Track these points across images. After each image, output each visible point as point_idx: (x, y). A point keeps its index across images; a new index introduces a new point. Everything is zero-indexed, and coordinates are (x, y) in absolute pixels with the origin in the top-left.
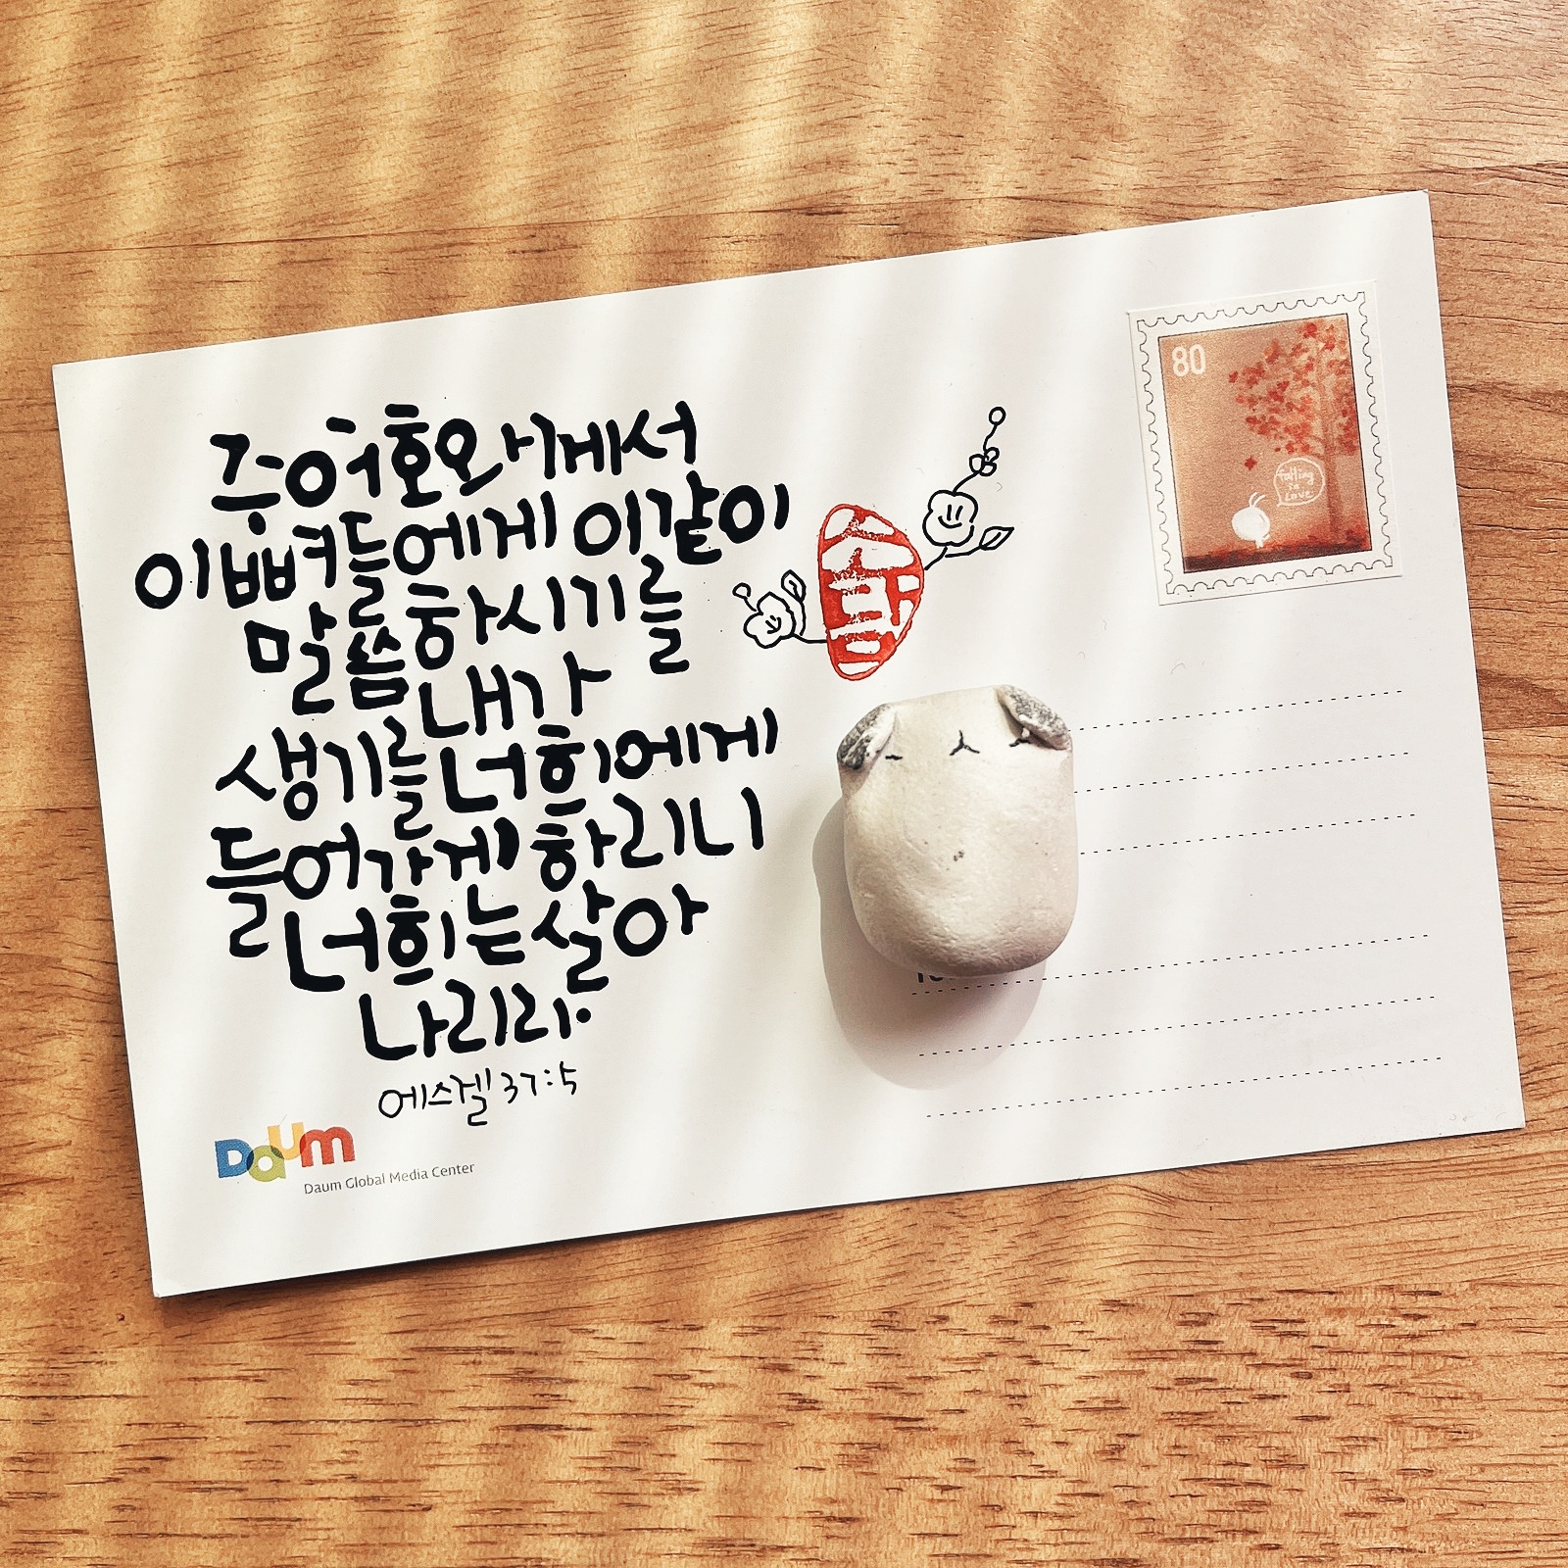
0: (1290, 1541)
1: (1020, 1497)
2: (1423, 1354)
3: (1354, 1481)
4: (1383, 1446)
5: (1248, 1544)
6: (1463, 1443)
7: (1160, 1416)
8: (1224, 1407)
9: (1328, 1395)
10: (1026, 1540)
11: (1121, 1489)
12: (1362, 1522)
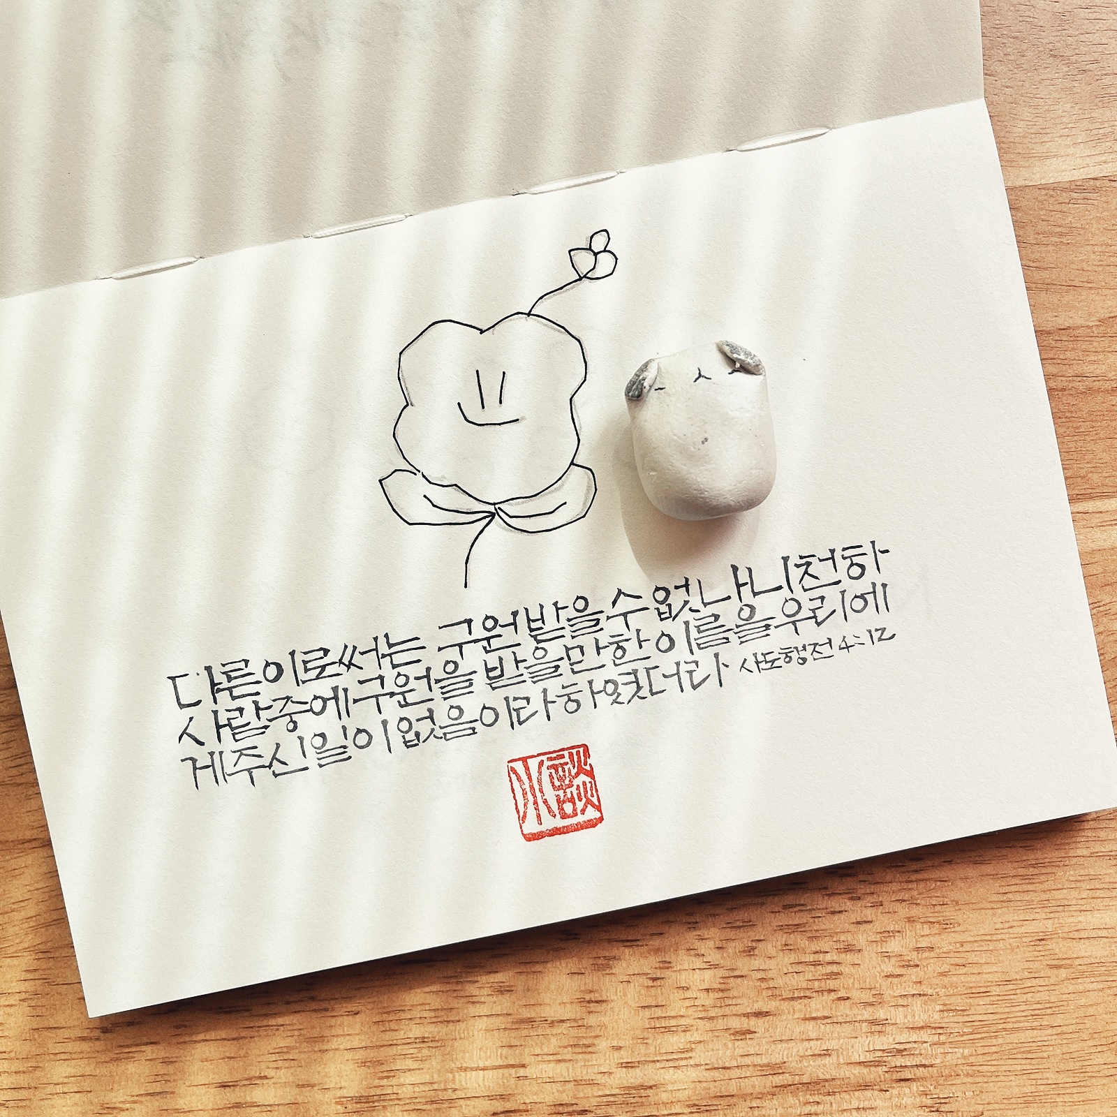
0: (855, 994)
1: (698, 981)
2: (922, 880)
3: (889, 957)
4: (904, 935)
5: (831, 998)
6: (949, 930)
7: (775, 928)
8: (811, 920)
9: (871, 908)
10: (703, 1006)
11: (756, 972)
12: (895, 980)
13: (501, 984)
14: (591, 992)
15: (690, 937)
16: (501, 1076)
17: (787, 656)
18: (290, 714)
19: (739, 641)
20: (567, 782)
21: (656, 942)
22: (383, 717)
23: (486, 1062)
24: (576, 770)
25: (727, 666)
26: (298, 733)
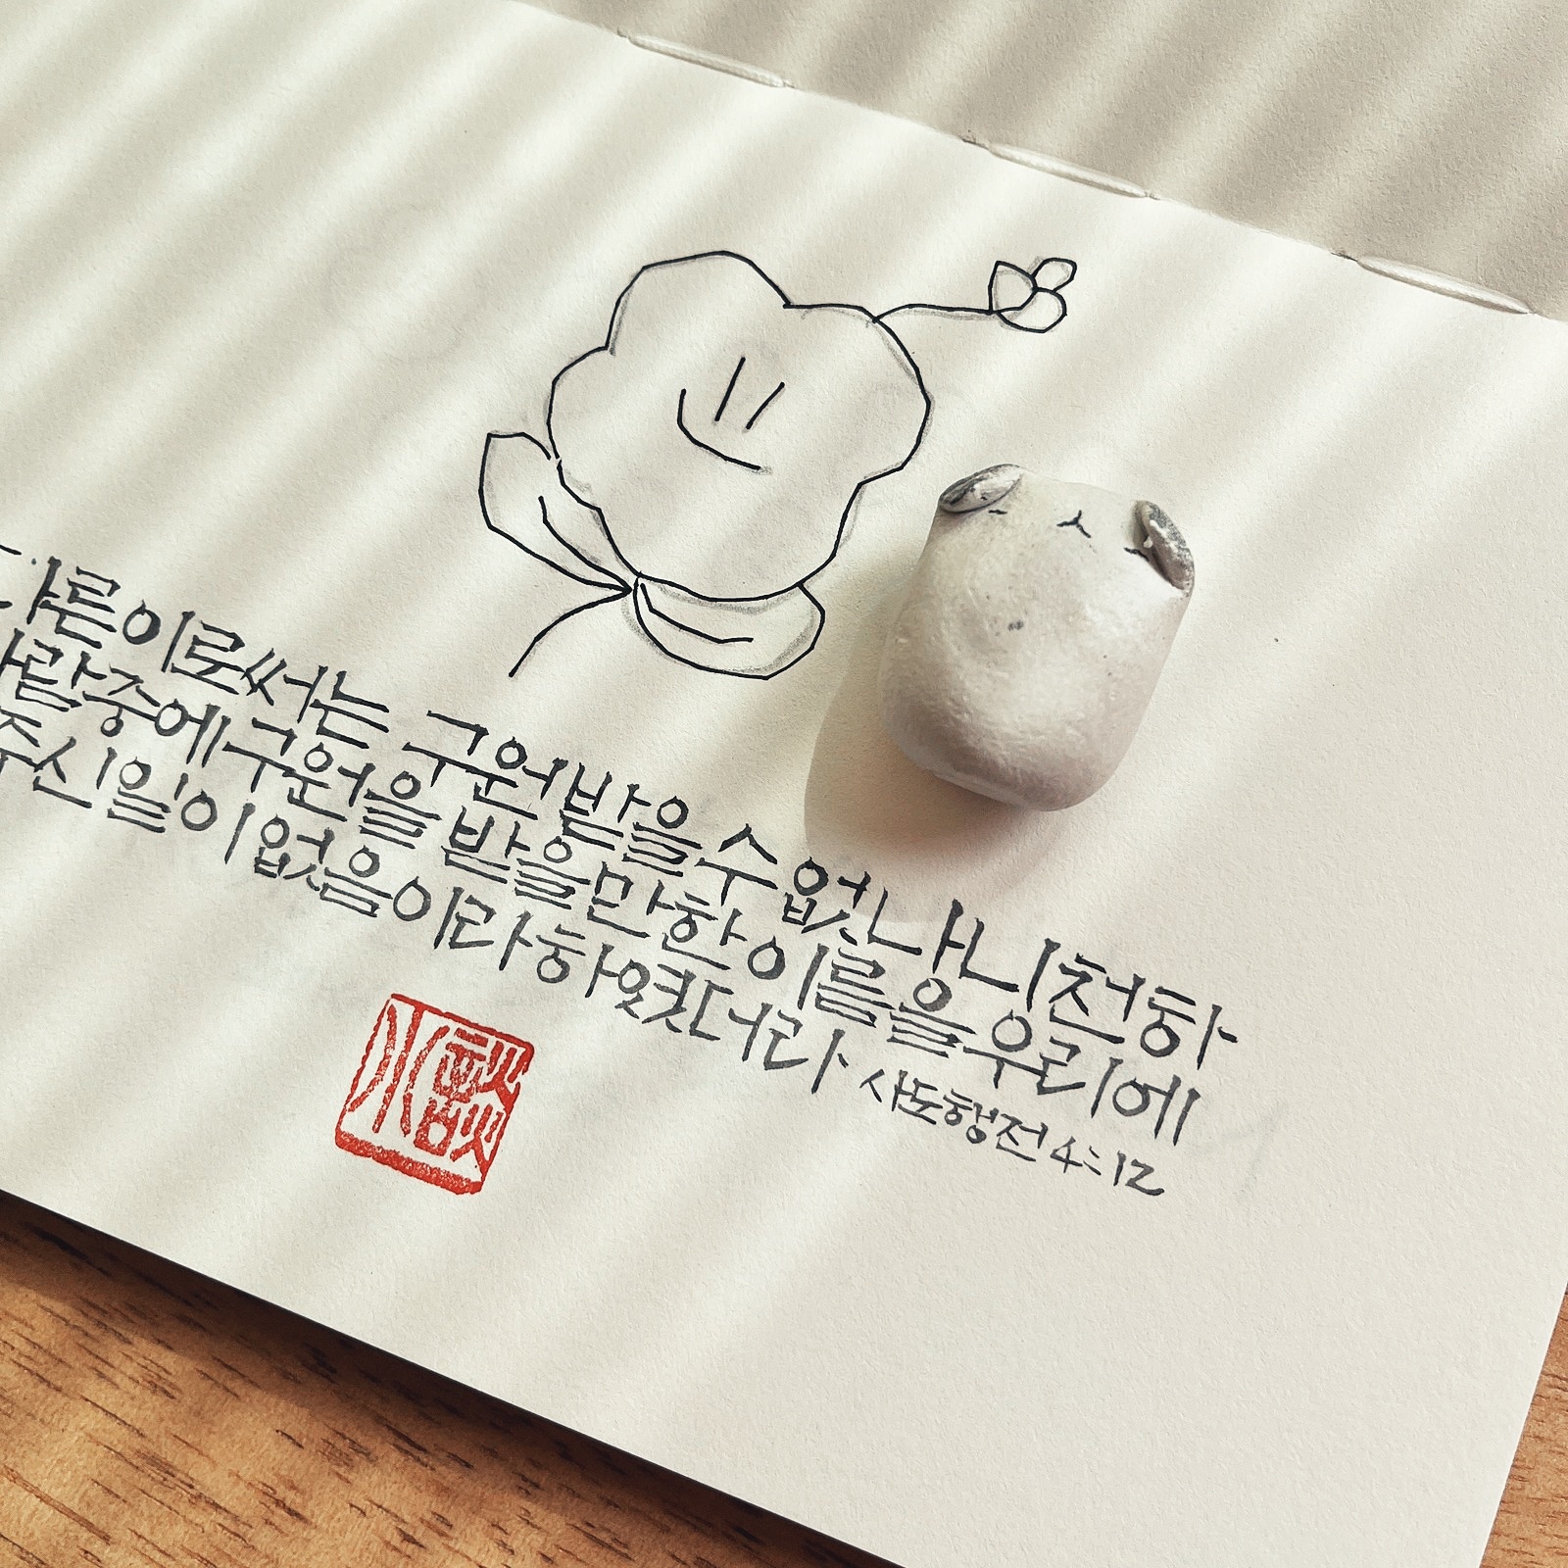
13: (163, 1374)
14: (293, 1487)
15: (512, 1506)
16: (61, 1527)
17: (955, 1111)
18: (121, 706)
19: (890, 1034)
20: (463, 1089)
21: (451, 1475)
22: (252, 798)
23: (53, 1490)
24: (489, 1079)
25: (845, 1064)
26: (113, 742)
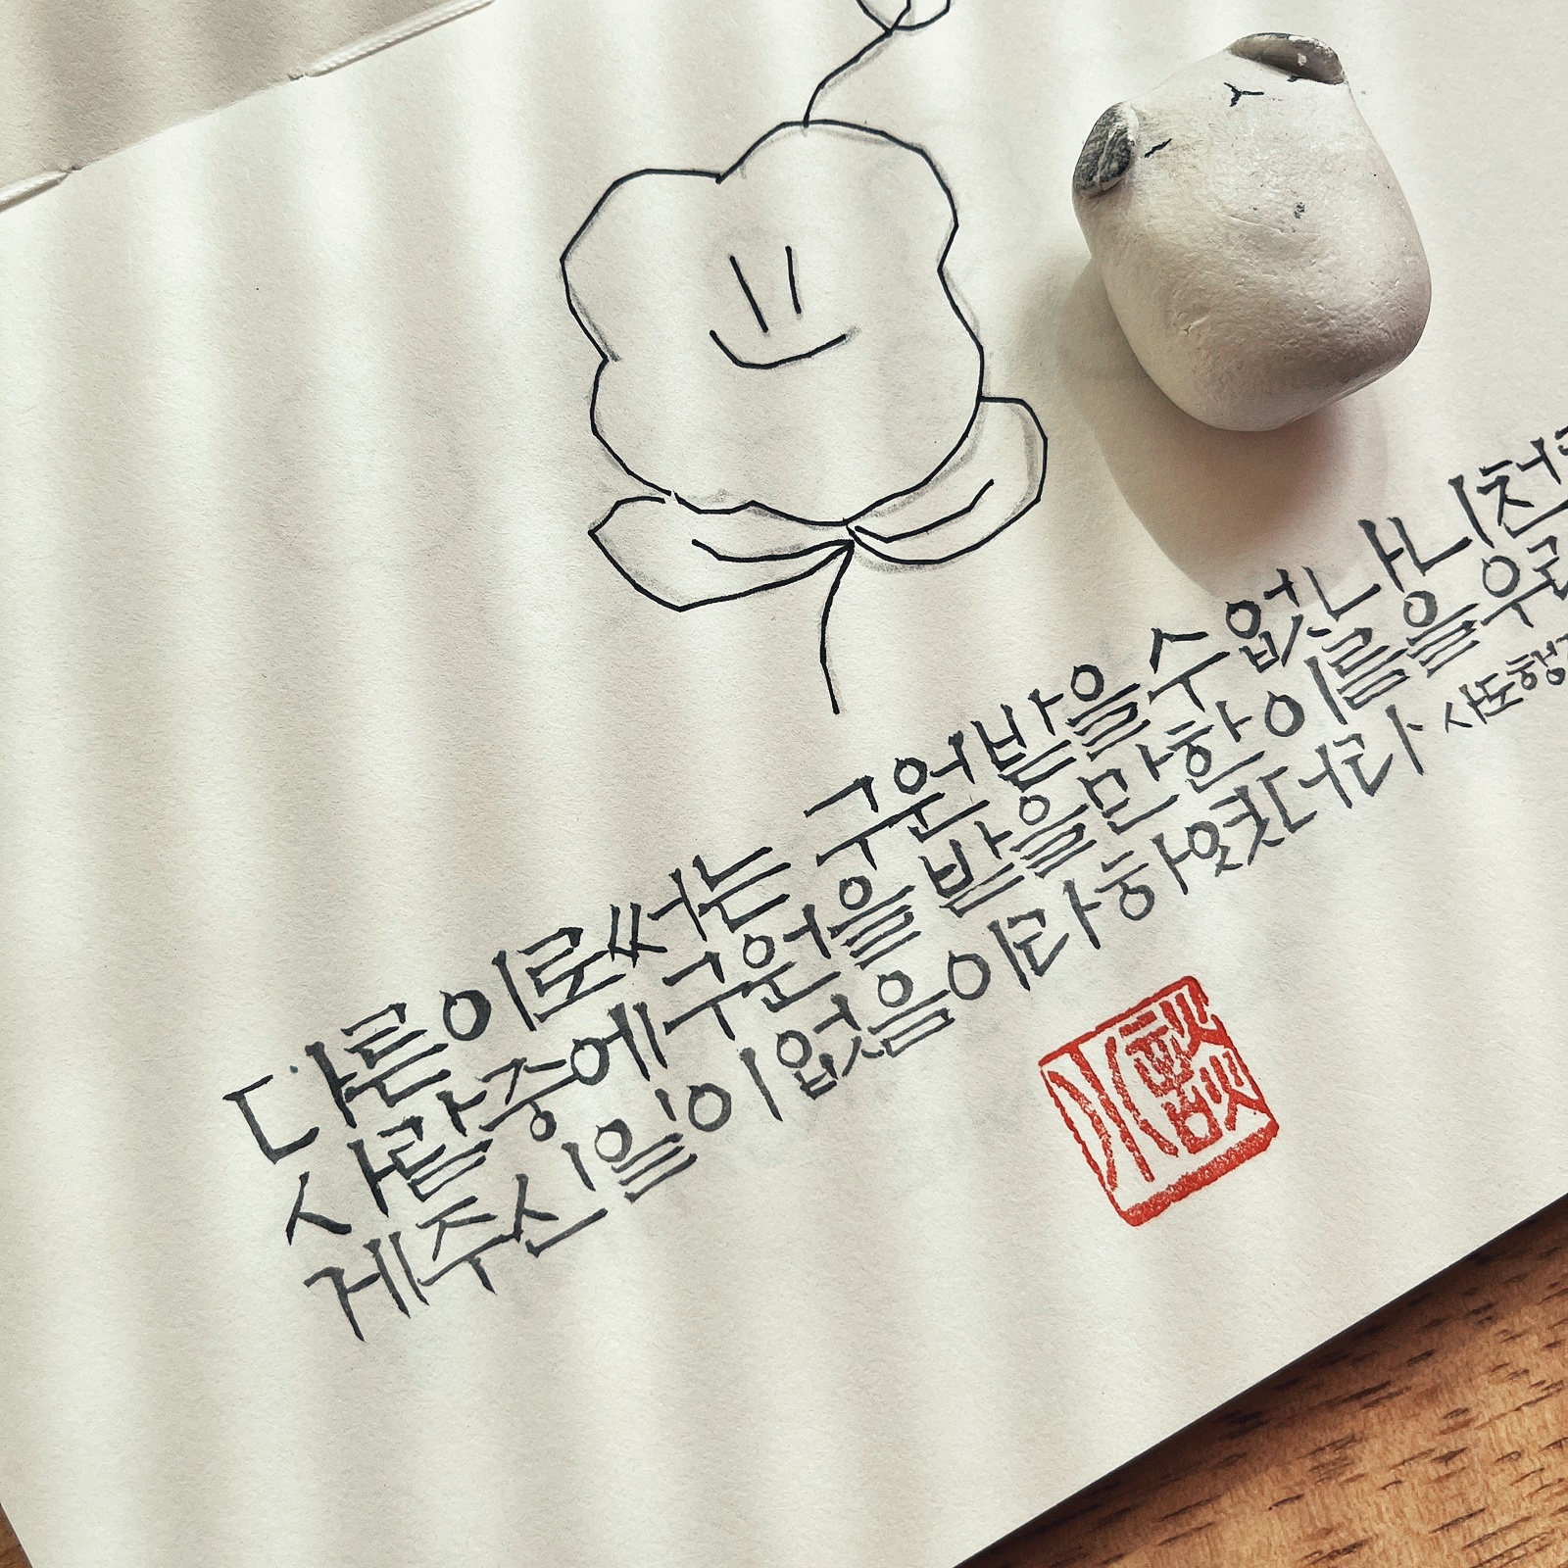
1: (1534, 1430)
10: (1561, 1480)
14: (1328, 1532)
15: (1487, 1344)
17: (1525, 676)
18: (531, 1101)
19: (1424, 671)
20: (1177, 1069)
21: (1424, 1376)
22: (741, 1043)
24: (1187, 1039)
25: (1419, 728)
26: (561, 1136)
